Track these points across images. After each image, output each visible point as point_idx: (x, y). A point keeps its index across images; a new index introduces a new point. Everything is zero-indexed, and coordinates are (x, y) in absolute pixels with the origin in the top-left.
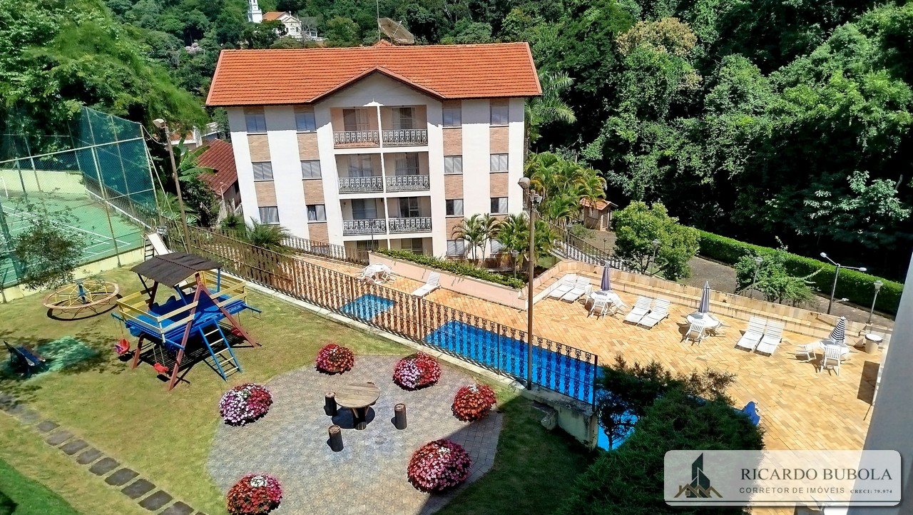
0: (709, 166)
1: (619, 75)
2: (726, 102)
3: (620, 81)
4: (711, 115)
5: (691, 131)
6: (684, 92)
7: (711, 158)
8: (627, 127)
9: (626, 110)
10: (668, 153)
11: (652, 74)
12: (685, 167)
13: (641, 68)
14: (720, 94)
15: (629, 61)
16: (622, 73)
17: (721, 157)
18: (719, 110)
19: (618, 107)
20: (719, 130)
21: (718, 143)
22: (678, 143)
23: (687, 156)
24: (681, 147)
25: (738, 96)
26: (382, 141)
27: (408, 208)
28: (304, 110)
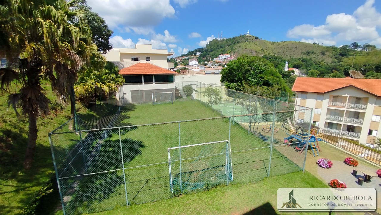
26: (347, 106)
27: (350, 129)
28: (321, 95)
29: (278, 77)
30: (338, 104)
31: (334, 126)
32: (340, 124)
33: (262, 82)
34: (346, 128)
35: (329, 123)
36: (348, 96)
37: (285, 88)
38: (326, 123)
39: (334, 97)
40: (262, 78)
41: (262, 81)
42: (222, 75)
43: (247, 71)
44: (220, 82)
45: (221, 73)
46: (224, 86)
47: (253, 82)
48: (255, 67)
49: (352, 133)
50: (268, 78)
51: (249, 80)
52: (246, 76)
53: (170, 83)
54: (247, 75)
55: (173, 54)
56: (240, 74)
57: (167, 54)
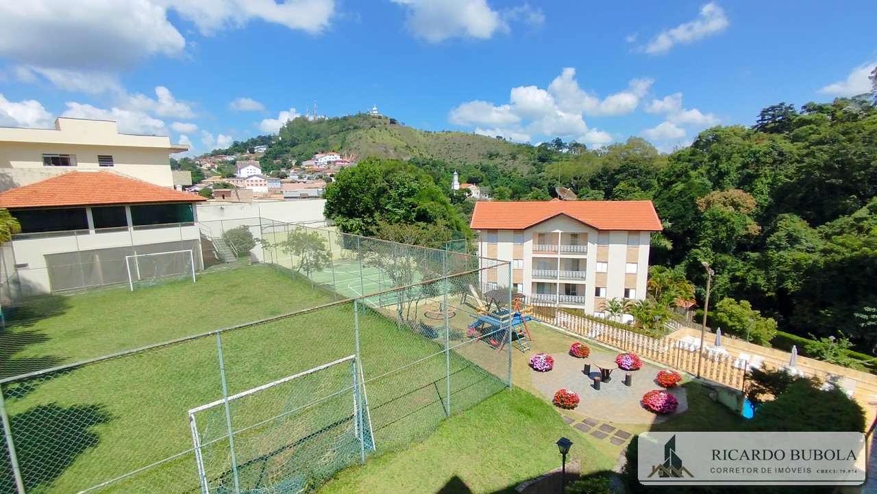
0: (772, 284)
1: (699, 223)
2: (784, 243)
3: (700, 227)
4: (772, 251)
5: (756, 261)
6: (747, 236)
7: (773, 279)
8: (705, 256)
9: (704, 245)
10: (738, 274)
11: (724, 224)
12: (752, 284)
13: (715, 219)
14: (779, 238)
15: (706, 214)
16: (701, 222)
17: (781, 279)
18: (778, 248)
19: (698, 243)
20: (779, 261)
21: (778, 269)
22: (747, 268)
23: (753, 276)
24: (749, 271)
25: (793, 240)
26: (560, 251)
27: (570, 290)
28: (519, 233)
29: (444, 203)
30: (547, 247)
31: (547, 288)
32: (555, 284)
33: (414, 214)
34: (564, 290)
35: (538, 284)
36: (560, 232)
37: (459, 224)
38: (533, 283)
39: (541, 235)
40: (414, 206)
41: (414, 211)
42: (326, 200)
43: (382, 191)
44: (324, 218)
45: (324, 197)
46: (334, 226)
47: (396, 214)
48: (398, 183)
49: (573, 297)
50: (425, 205)
51: (387, 210)
52: (381, 203)
53: (183, 225)
54: (383, 199)
55: (187, 150)
56: (367, 199)
57: (169, 149)
